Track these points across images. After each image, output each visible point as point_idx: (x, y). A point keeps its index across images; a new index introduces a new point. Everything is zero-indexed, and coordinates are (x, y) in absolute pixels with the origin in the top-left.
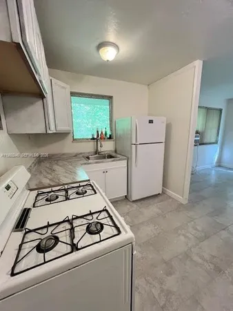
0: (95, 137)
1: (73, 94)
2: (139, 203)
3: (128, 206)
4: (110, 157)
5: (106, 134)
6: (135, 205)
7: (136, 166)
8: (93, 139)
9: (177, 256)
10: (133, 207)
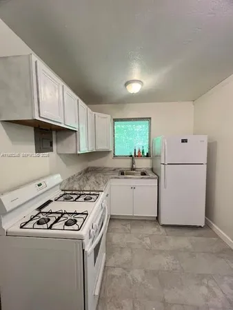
0: (133, 155)
1: (115, 120)
2: (168, 230)
3: (156, 229)
4: (143, 174)
5: (143, 152)
6: (163, 230)
7: (165, 187)
8: (131, 156)
9: (182, 305)
10: (159, 231)
